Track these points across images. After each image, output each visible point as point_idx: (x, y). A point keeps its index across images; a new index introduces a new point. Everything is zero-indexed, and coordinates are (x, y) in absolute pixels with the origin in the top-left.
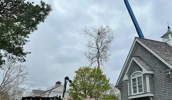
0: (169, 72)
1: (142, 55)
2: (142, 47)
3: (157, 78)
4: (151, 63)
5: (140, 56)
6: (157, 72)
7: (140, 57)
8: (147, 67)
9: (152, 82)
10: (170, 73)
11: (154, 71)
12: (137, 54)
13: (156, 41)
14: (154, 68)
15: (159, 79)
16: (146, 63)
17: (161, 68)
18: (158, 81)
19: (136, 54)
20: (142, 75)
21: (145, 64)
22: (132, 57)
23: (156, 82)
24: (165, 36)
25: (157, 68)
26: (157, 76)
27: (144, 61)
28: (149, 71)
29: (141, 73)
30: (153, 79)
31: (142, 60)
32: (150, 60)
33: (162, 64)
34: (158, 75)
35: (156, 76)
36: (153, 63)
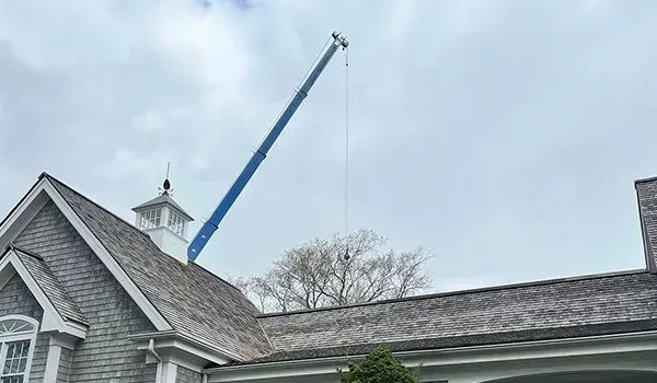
0: (152, 341)
1: (51, 254)
2: (59, 222)
3: (92, 358)
4: (85, 293)
5: (42, 255)
6: (98, 333)
7: (41, 259)
8: (66, 305)
9: (69, 372)
10: (151, 346)
11: (88, 327)
12: (29, 242)
13: (116, 217)
14: (93, 315)
15: (99, 363)
16: (62, 288)
17: (122, 321)
18: (96, 370)
19: (26, 244)
20: (33, 337)
21: (57, 292)
22: (9, 249)
23: (85, 371)
24: (147, 210)
25: (101, 320)
26: (97, 351)
27: (55, 278)
28: (69, 323)
29: (30, 327)
30: (77, 360)
31: (50, 273)
32: (80, 282)
33: (127, 308)
34: (102, 345)
35: (92, 347)
36: (93, 297)
